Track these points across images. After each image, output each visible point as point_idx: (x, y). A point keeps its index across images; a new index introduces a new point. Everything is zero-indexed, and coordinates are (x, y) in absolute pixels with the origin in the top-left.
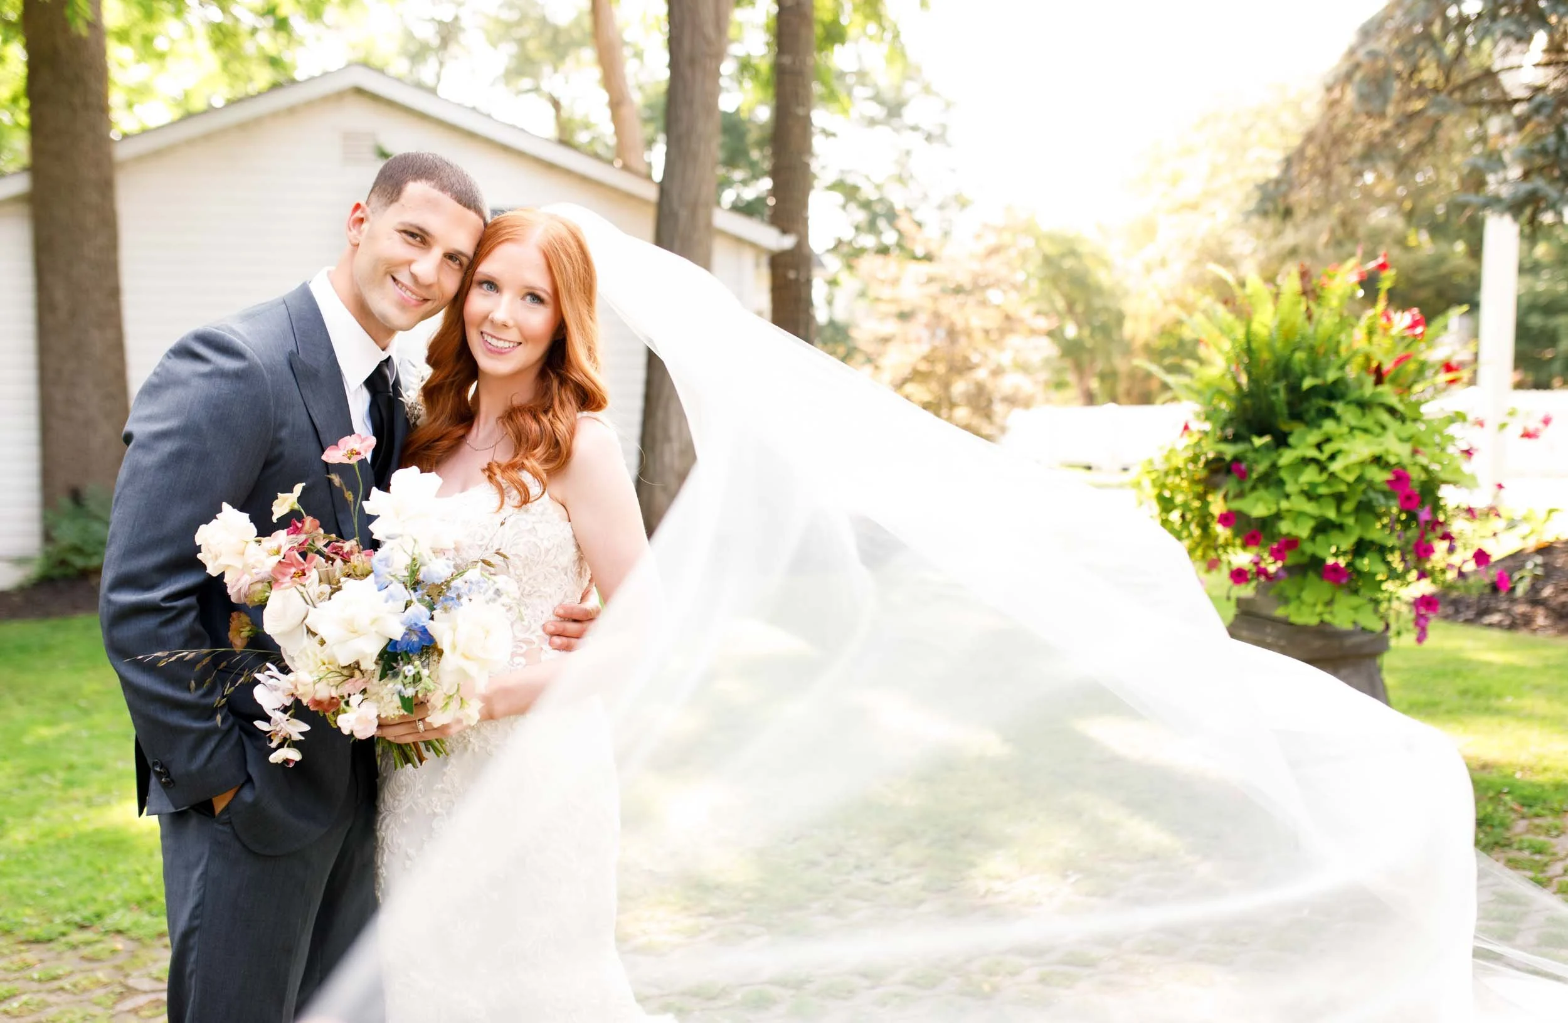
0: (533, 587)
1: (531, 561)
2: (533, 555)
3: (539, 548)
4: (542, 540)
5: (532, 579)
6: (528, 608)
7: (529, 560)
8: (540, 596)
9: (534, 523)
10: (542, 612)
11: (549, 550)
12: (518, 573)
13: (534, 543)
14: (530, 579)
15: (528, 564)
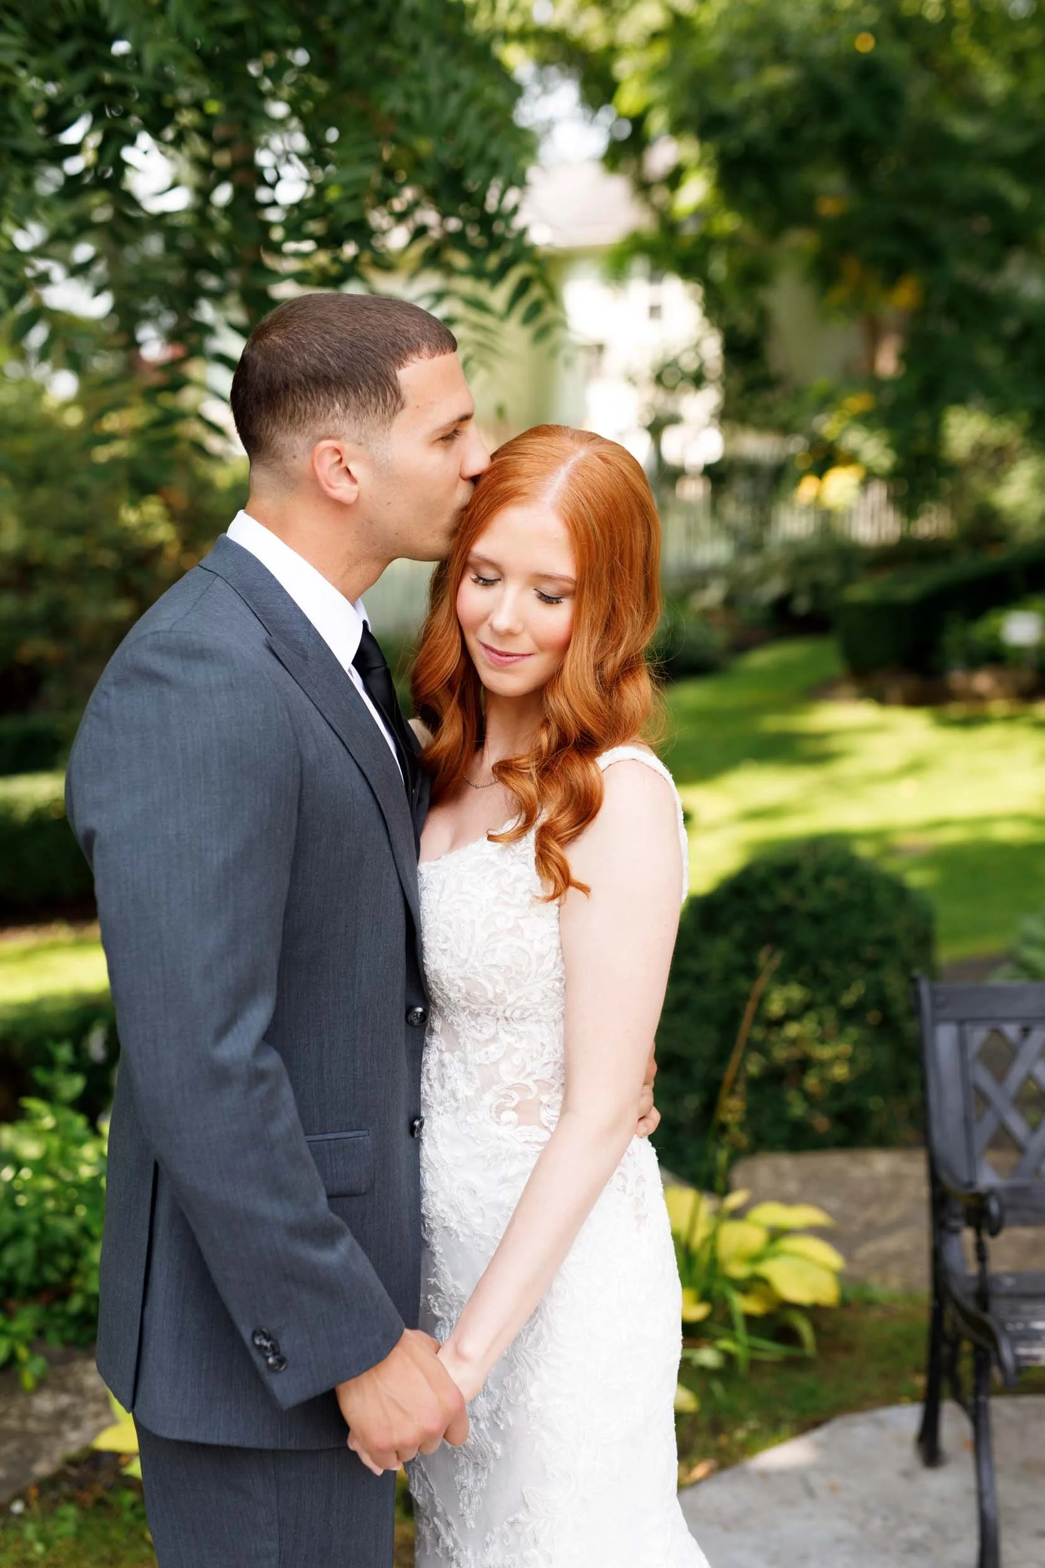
0: (526, 1009)
1: (516, 972)
2: (521, 966)
3: (528, 954)
4: (533, 941)
5: (524, 999)
6: (521, 1038)
7: (514, 972)
8: (539, 1021)
9: (517, 918)
10: (543, 1045)
11: (545, 956)
12: (498, 991)
13: (519, 947)
14: (520, 998)
15: (512, 978)
